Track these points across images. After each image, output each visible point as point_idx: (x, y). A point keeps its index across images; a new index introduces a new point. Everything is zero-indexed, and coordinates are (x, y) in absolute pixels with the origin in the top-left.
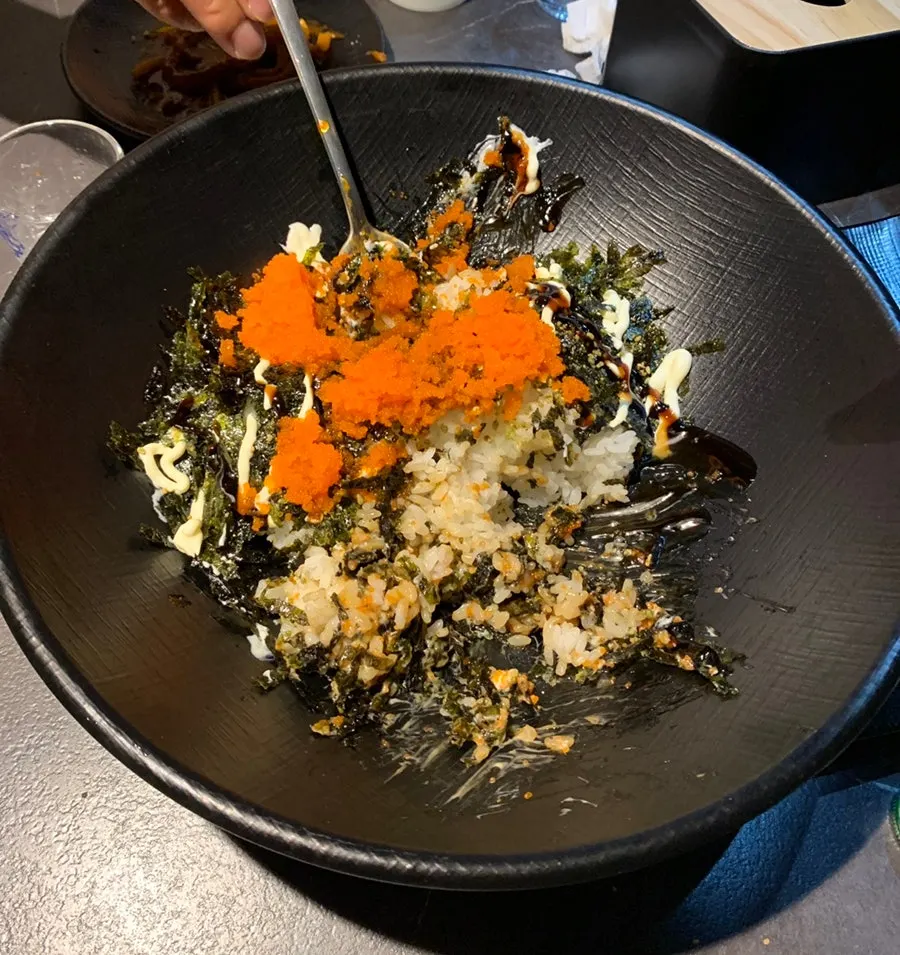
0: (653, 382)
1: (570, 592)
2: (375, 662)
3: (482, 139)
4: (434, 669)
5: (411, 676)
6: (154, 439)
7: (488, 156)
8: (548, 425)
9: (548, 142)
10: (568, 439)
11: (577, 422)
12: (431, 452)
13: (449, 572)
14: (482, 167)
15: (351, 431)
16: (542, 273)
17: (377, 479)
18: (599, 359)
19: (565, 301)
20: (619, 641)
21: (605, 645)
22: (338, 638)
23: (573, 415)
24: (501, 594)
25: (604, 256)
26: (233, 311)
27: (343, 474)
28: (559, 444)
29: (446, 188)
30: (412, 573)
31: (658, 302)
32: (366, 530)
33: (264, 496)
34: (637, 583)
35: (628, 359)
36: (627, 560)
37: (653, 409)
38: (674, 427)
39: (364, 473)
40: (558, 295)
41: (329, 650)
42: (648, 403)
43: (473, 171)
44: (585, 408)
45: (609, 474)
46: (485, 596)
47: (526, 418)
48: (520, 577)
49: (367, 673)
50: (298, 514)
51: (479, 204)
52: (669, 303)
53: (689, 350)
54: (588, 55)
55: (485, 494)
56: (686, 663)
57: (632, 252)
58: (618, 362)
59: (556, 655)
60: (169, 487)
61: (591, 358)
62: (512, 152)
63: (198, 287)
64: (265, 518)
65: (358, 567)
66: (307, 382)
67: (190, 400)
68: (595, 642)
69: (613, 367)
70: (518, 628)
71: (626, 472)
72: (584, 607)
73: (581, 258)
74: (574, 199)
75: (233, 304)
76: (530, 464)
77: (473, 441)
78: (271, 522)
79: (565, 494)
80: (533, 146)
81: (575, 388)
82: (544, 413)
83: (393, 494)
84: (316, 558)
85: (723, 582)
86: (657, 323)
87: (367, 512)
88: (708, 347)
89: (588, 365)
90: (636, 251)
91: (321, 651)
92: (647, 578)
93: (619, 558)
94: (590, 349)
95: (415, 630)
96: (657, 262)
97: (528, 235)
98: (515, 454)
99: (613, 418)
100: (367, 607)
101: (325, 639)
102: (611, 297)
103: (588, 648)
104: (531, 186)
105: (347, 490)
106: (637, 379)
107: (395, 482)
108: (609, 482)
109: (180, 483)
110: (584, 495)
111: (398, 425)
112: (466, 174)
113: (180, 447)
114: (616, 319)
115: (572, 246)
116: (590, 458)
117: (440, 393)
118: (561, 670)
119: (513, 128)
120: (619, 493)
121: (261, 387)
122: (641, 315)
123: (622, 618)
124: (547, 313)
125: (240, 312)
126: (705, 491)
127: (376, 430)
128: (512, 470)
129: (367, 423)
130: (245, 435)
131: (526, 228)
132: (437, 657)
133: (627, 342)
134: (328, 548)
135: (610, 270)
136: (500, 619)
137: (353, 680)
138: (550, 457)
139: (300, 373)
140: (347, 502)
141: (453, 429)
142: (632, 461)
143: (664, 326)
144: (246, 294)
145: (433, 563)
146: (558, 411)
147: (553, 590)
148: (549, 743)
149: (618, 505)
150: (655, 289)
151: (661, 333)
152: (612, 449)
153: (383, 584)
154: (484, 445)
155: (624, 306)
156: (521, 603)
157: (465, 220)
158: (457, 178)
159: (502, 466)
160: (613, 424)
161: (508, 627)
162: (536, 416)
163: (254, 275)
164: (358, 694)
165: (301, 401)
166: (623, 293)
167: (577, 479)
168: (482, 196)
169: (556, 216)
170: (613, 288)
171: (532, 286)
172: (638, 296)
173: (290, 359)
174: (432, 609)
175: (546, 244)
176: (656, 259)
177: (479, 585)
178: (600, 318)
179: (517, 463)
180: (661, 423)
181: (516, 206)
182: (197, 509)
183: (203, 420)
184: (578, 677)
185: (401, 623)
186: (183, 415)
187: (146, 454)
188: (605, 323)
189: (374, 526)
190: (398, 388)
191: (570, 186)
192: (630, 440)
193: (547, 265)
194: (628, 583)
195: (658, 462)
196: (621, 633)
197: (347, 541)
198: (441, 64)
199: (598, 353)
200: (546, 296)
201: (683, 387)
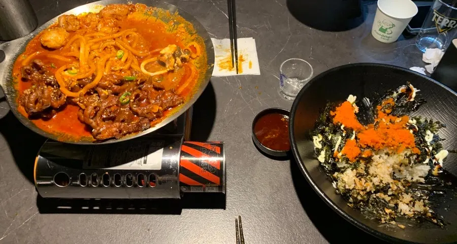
0: (436, 156)
1: (407, 198)
2: (362, 196)
3: (401, 85)
4: (371, 204)
5: (366, 203)
6: (316, 135)
7: (402, 90)
8: (408, 157)
9: (419, 90)
10: (412, 162)
11: (416, 159)
12: (378, 156)
13: (378, 184)
14: (400, 92)
15: (363, 146)
16: (410, 121)
17: (365, 158)
18: (423, 146)
19: (416, 130)
20: (418, 212)
21: (414, 212)
22: (354, 189)
23: (415, 157)
24: (390, 193)
25: (429, 121)
26: (333, 112)
27: (359, 154)
28: (410, 163)
29: (389, 95)
30: (371, 181)
31: (441, 137)
32: (361, 169)
33: (340, 154)
34: (424, 202)
35: (431, 148)
36: (421, 196)
37: (435, 163)
38: (440, 168)
39: (363, 156)
40: (415, 128)
41: (351, 191)
42: (434, 161)
43: (397, 92)
44: (418, 156)
45: (421, 175)
46: (386, 192)
47: (403, 155)
48: (396, 191)
49: (359, 198)
50: (347, 160)
51: (397, 101)
52: (444, 138)
53: (448, 151)
54: (430, 64)
55: (389, 169)
56: (435, 221)
57: (437, 123)
58: (428, 148)
59: (401, 210)
60: (318, 147)
61: (421, 145)
62: (409, 90)
63: (328, 104)
64: (339, 159)
65: (359, 176)
66: (354, 132)
67: (324, 129)
68: (412, 210)
69: (427, 149)
70: (392, 202)
71: (426, 175)
72: (410, 202)
73: (422, 120)
74: (423, 105)
75: (334, 110)
76: (400, 166)
77: (389, 155)
78: (340, 160)
79: (407, 177)
80: (415, 91)
81: (417, 151)
82: (408, 154)
83: (368, 163)
84: (349, 171)
85: (447, 207)
86: (440, 142)
87: (362, 165)
88: (453, 152)
89: (420, 147)
90: (438, 123)
91: (349, 190)
92: (426, 201)
93: (419, 195)
94: (421, 143)
95: (369, 193)
96: (443, 127)
97: (409, 111)
98: (398, 162)
99: (424, 161)
100: (361, 185)
101: (351, 188)
102: (428, 132)
103: (410, 211)
104: (412, 100)
105: (359, 158)
106: (433, 154)
107: (369, 160)
108: (420, 177)
109: (320, 146)
110: (412, 179)
111: (374, 147)
112: (395, 92)
113: (321, 139)
114: (429, 137)
115: (420, 117)
116: (416, 169)
117: (385, 142)
118: (402, 214)
119: (411, 85)
120: (423, 180)
121: (343, 131)
122: (436, 139)
123: (419, 207)
124: (411, 131)
125: (335, 112)
126: (446, 186)
127: (368, 147)
128: (396, 166)
129: (367, 145)
130: (338, 140)
131: (408, 109)
132: (372, 201)
133: (431, 145)
134: (352, 170)
135: (429, 125)
136: (388, 199)
137: (356, 198)
138: (406, 166)
139: (352, 130)
140: (358, 161)
141: (385, 151)
142: (427, 173)
143: (442, 143)
144: (337, 108)
145: (376, 181)
146: (411, 155)
147: (403, 196)
148: (399, 225)
149: (421, 183)
150: (441, 133)
151: (441, 145)
152: (423, 169)
153: (365, 181)
154: (391, 158)
155: (432, 135)
156: (395, 196)
157: (392, 104)
158: (393, 93)
159: (394, 164)
160: (424, 163)
161: (389, 201)
162: (406, 154)
163: (339, 105)
164: (356, 202)
165: (352, 136)
166: (432, 132)
167: (411, 173)
168: (398, 99)
169: (417, 108)
170: (430, 130)
171: (408, 124)
172: (436, 134)
173: (349, 126)
174: (374, 190)
175: (413, 114)
176: (442, 126)
177: (385, 189)
178: (424, 136)
179: (397, 164)
180: (437, 167)
181: (407, 104)
182: (323, 153)
183: (327, 134)
184: (406, 216)
185: (368, 190)
186: (323, 132)
187: (315, 138)
188: (426, 138)
189: (364, 168)
190: (377, 139)
191: (423, 102)
192: (428, 168)
193: (412, 120)
194: (422, 200)
195: (433, 176)
196: (419, 210)
197: (356, 169)
198: (396, 67)
199: (423, 144)
200: (411, 127)
201: (444, 160)
